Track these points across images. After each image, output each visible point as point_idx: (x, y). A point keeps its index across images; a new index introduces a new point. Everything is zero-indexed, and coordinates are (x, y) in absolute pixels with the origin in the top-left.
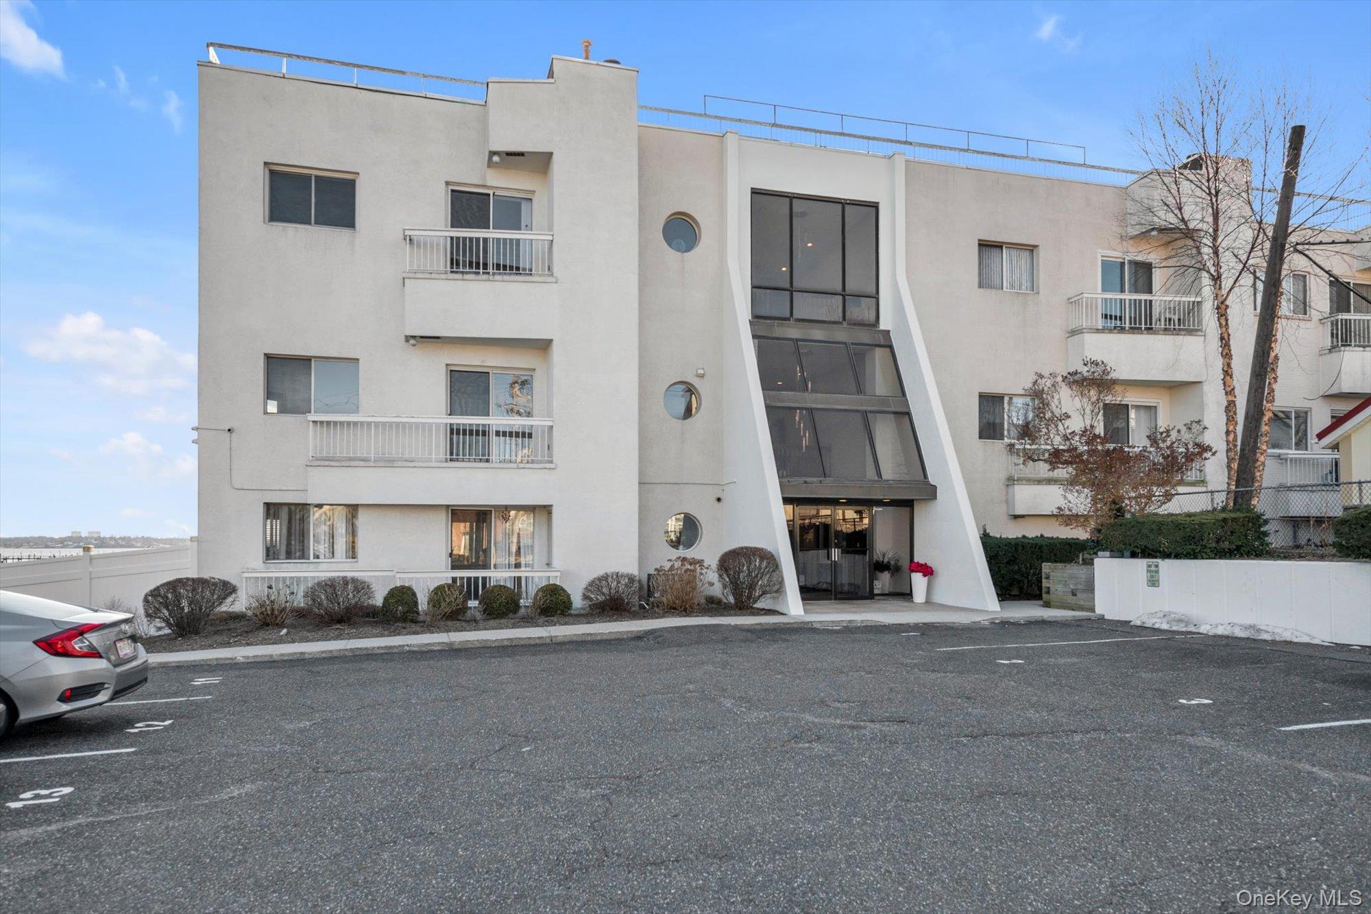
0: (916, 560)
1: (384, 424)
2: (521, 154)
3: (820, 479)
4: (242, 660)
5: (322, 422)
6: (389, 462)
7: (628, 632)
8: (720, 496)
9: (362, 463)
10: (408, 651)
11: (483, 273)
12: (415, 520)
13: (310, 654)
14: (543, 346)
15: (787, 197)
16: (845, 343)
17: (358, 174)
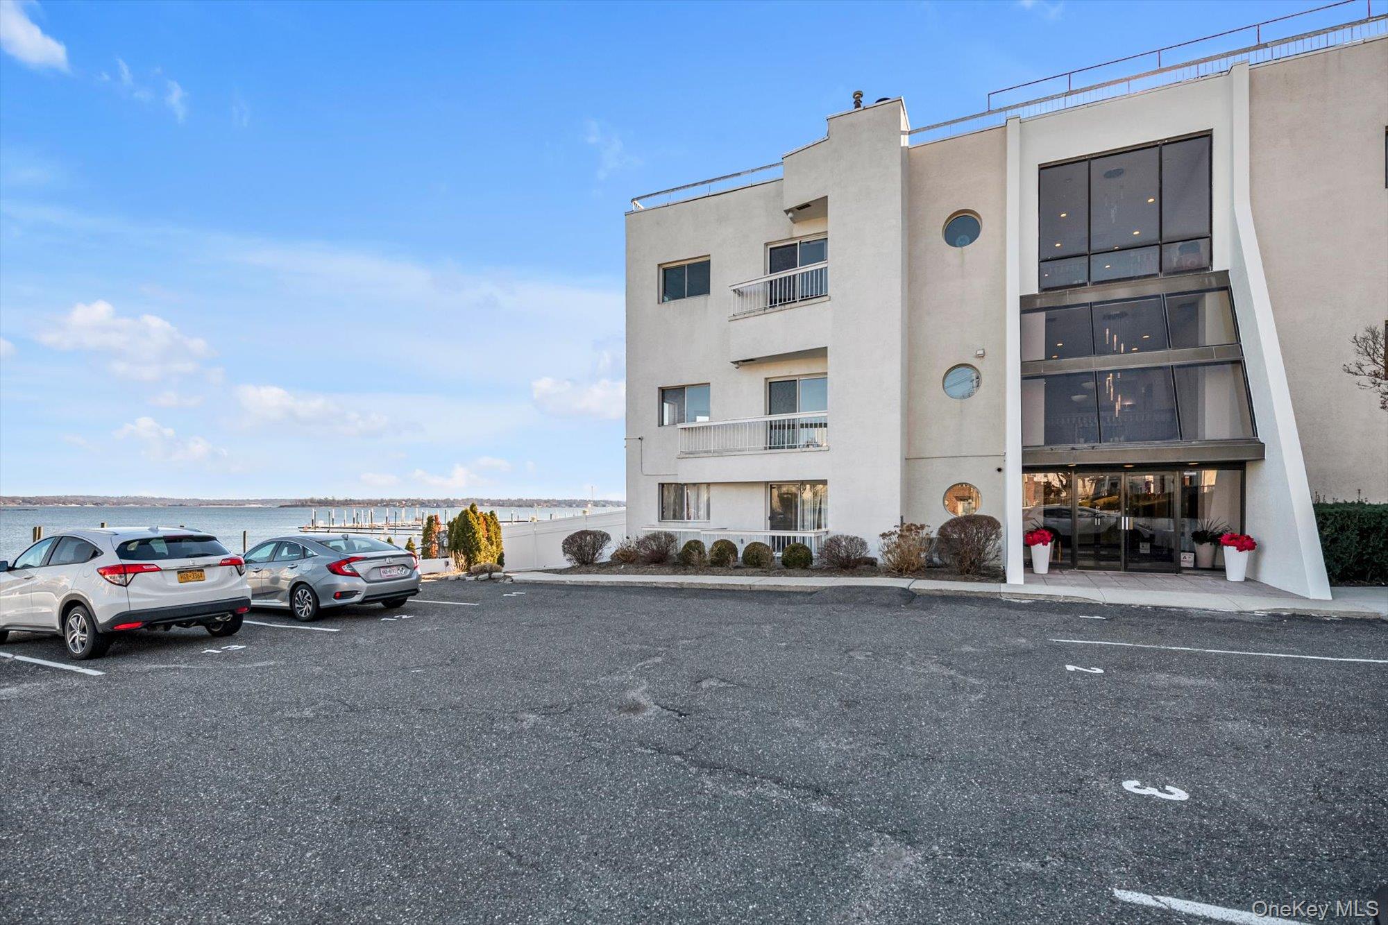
0: (1247, 534)
1: (718, 426)
2: (807, 206)
3: (1093, 445)
4: (569, 583)
5: (689, 429)
6: (719, 453)
7: (811, 587)
8: (1001, 467)
9: (706, 455)
10: (655, 587)
11: (779, 305)
12: (745, 493)
13: (602, 582)
14: (820, 353)
15: (1083, 160)
16: (1158, 296)
17: (709, 255)
